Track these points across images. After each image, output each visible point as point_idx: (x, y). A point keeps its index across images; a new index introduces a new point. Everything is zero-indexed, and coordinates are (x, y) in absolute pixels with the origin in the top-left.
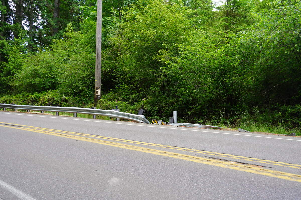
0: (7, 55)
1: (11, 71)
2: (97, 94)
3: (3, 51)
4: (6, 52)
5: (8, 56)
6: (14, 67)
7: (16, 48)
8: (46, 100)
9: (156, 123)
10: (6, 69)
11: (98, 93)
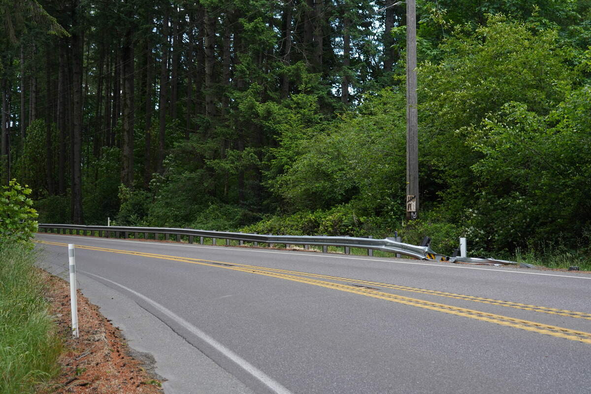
0: (278, 132)
1: (283, 166)
2: (410, 209)
3: (269, 126)
4: (276, 127)
5: (280, 134)
6: (289, 158)
7: (294, 118)
8: (329, 223)
9: (432, 259)
10: (275, 162)
11: (412, 207)
